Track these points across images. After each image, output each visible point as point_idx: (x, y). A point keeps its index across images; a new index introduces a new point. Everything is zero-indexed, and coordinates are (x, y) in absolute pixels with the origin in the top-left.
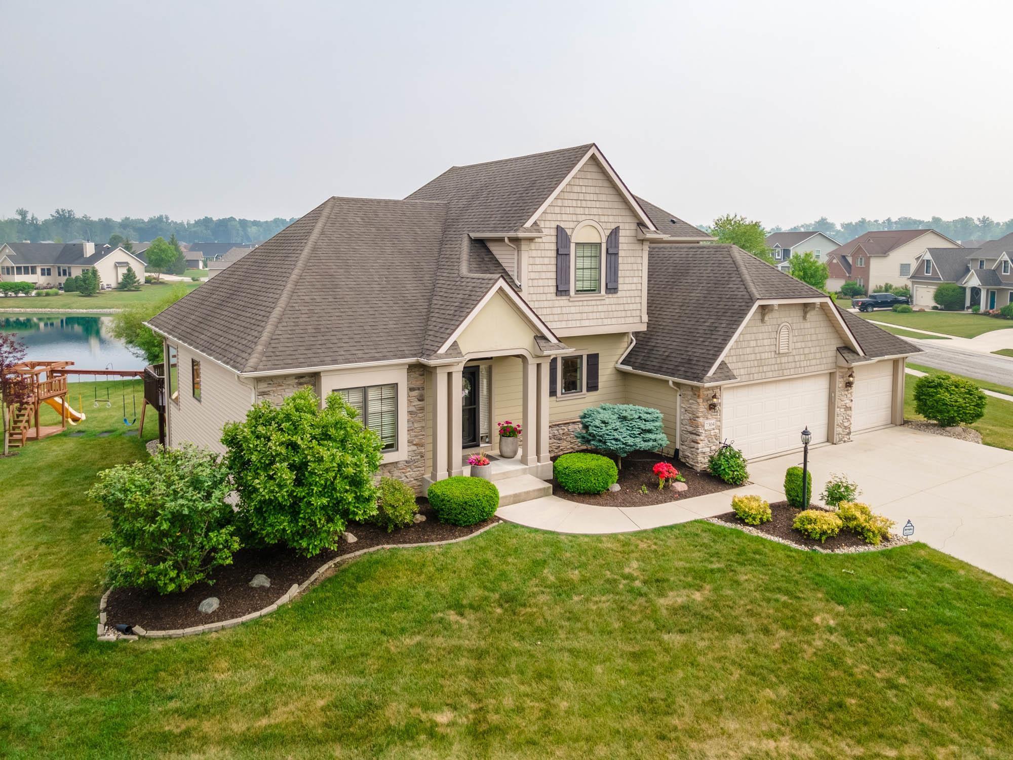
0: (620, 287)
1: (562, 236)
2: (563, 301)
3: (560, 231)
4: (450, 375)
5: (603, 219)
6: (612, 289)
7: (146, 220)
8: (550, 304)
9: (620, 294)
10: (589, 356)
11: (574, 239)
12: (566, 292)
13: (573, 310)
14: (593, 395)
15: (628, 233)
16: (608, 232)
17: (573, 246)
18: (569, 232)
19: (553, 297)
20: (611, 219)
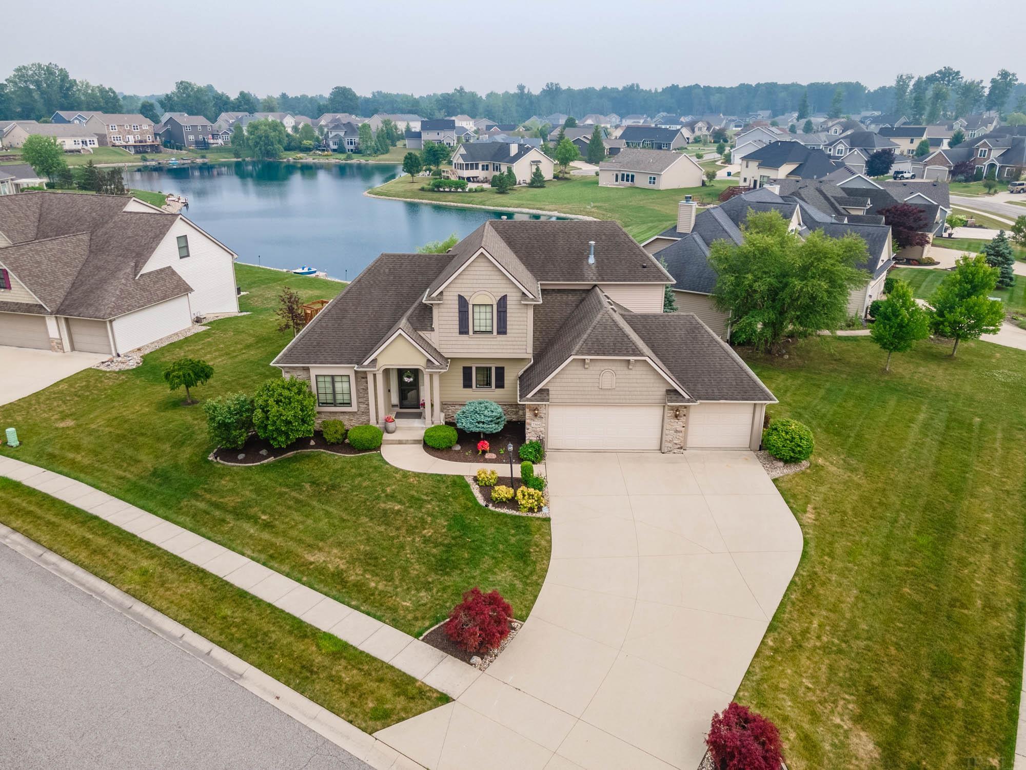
0: (508, 331)
1: (463, 302)
2: (464, 337)
3: (461, 298)
4: (375, 375)
5: (493, 290)
6: (502, 330)
7: (620, 89)
8: (456, 339)
9: (508, 335)
10: (496, 368)
11: (471, 303)
12: (467, 333)
13: (472, 343)
14: (499, 391)
15: (515, 298)
16: (498, 298)
17: (470, 307)
18: (467, 298)
19: (458, 334)
20: (501, 290)
